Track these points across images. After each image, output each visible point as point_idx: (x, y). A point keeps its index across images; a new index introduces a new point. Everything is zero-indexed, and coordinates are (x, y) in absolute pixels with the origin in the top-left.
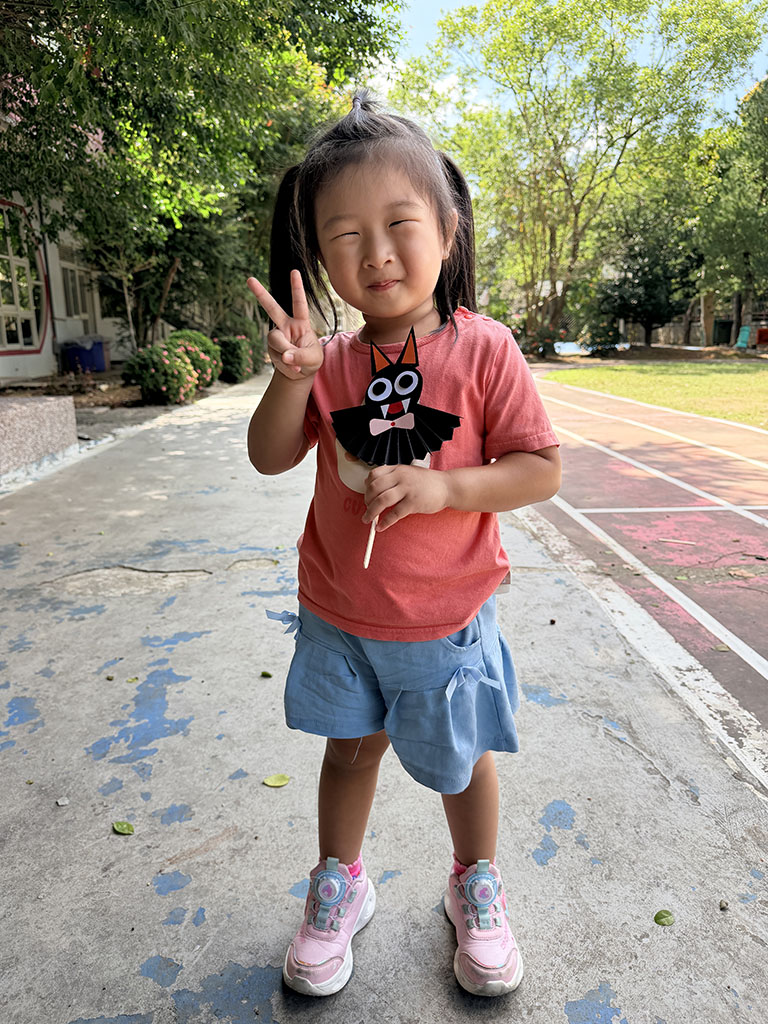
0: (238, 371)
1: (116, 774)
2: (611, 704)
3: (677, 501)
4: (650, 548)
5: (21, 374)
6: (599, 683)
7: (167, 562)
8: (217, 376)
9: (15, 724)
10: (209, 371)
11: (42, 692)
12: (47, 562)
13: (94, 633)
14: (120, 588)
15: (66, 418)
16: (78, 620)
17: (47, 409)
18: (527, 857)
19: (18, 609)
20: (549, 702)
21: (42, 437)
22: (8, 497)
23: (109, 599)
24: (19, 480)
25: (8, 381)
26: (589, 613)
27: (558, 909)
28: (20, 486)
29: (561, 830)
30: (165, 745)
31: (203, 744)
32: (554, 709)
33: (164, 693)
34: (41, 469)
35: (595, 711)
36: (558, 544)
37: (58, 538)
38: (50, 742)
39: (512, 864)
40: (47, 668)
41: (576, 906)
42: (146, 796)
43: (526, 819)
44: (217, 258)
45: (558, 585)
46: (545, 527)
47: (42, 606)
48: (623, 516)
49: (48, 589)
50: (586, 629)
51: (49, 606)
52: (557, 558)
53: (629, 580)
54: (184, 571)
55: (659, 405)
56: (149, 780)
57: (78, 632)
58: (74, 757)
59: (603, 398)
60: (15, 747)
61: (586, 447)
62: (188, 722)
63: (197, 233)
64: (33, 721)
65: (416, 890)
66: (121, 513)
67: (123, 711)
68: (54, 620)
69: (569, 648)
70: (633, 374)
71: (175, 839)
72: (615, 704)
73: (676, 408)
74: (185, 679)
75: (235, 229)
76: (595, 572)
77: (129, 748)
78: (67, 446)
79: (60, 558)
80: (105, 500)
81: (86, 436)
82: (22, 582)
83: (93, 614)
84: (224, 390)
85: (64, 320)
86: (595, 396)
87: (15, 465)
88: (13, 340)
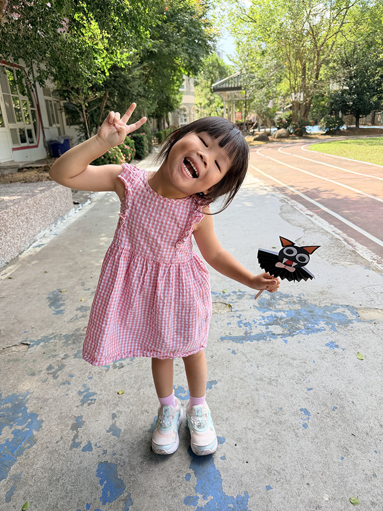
0: (142, 153)
5: (29, 160)
8: (133, 157)
9: (109, 501)
10: (130, 155)
11: (118, 457)
12: (82, 307)
15: (67, 194)
16: (119, 368)
19: (75, 356)
21: (56, 208)
22: (43, 249)
24: (46, 236)
25: (23, 164)
28: (48, 240)
34: (57, 226)
37: (83, 284)
40: (114, 425)
44: (129, 91)
62: (246, 500)
63: (118, 77)
64: (123, 496)
75: (138, 74)
78: (69, 211)
79: (89, 302)
81: (76, 202)
82: (71, 328)
84: (137, 164)
85: (48, 129)
86: (346, 161)
87: (43, 226)
88: (23, 141)
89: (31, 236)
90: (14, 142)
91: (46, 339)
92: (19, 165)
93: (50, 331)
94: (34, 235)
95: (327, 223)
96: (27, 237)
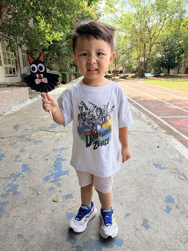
0: (66, 81)
1: (52, 185)
2: (178, 169)
3: (184, 115)
4: (180, 127)
5: (13, 82)
6: (174, 163)
7: (56, 129)
8: (61, 82)
9: (24, 171)
11: (30, 163)
12: (26, 129)
13: (41, 148)
14: (45, 136)
15: (27, 93)
16: (36, 144)
17: (22, 90)
18: (164, 211)
19: (21, 141)
20: (161, 168)
21: (21, 97)
22: (14, 113)
23: (43, 139)
24: (16, 108)
25: (10, 83)
26: (167, 144)
27: (175, 226)
28: (16, 110)
29: (171, 204)
30: (63, 178)
31: (73, 177)
32: (163, 170)
33: (61, 164)
34: (21, 105)
35: (174, 171)
36: (155, 126)
37: (28, 123)
38: (34, 176)
39: (160, 213)
40: (30, 157)
41: (179, 225)
42: (60, 191)
43: (161, 200)
44: (60, 52)
45: (158, 137)
46: (151, 121)
47: (27, 141)
48: (171, 118)
49: (28, 136)
50: (167, 149)
51: (28, 141)
52: (156, 129)
53: (176, 136)
54: (61, 132)
55: (174, 89)
56: (60, 187)
57: (37, 147)
58: (40, 181)
59: (159, 87)
60: (25, 178)
61: (157, 100)
62: (68, 171)
63: (56, 46)
64: (29, 171)
65: (136, 219)
66: (43, 117)
67: (51, 168)
68: (30, 144)
69: (164, 154)
70: (166, 81)
71: (69, 204)
72: (179, 169)
73: (178, 90)
74: (66, 160)
75: (65, 44)
76: (167, 133)
77: (54, 178)
78: (27, 100)
79: (29, 128)
80: (38, 113)
81: (31, 97)
82: (21, 134)
83: (40, 143)
84: (63, 86)
85: (23, 68)
86: (157, 87)
87: (15, 104)
88: (11, 73)
89: (9, 107)
90: (6, 73)
91: (10, 137)
92: (8, 84)
93: (12, 135)
94: (11, 107)
95: (134, 107)
96: (7, 107)
